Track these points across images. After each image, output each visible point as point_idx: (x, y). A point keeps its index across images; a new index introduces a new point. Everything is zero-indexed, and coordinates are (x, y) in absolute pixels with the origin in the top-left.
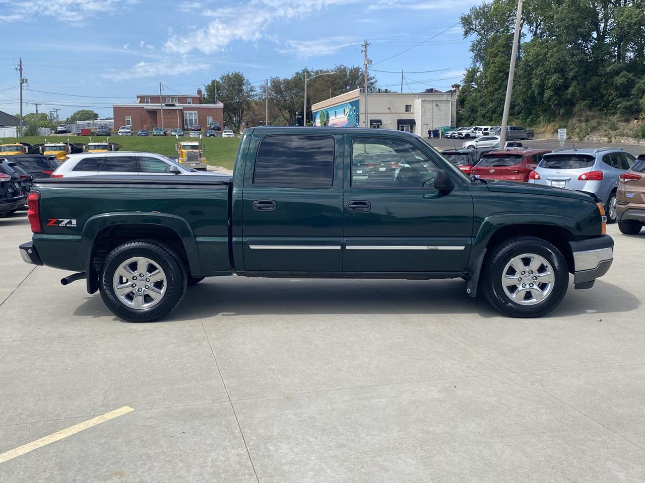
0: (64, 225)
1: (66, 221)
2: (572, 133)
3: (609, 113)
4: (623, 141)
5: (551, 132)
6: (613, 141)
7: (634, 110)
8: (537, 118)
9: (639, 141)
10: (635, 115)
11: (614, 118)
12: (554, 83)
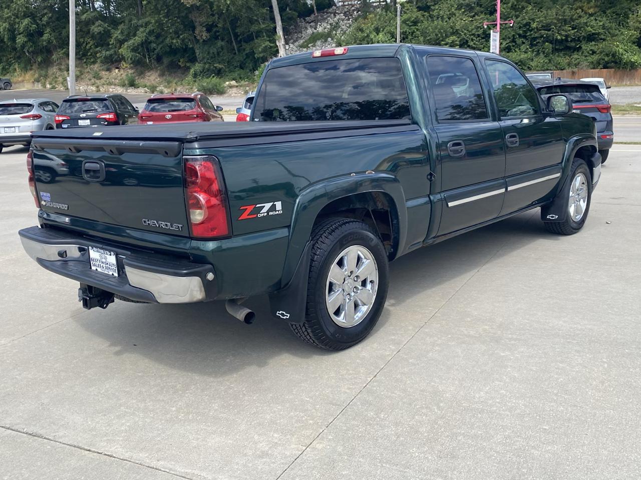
0: (265, 214)
1: (268, 206)
2: (56, 82)
3: (89, 62)
4: (111, 90)
5: (31, 81)
6: (101, 89)
7: (114, 59)
8: (10, 66)
9: (127, 90)
10: (115, 64)
11: (96, 67)
12: (27, 28)
